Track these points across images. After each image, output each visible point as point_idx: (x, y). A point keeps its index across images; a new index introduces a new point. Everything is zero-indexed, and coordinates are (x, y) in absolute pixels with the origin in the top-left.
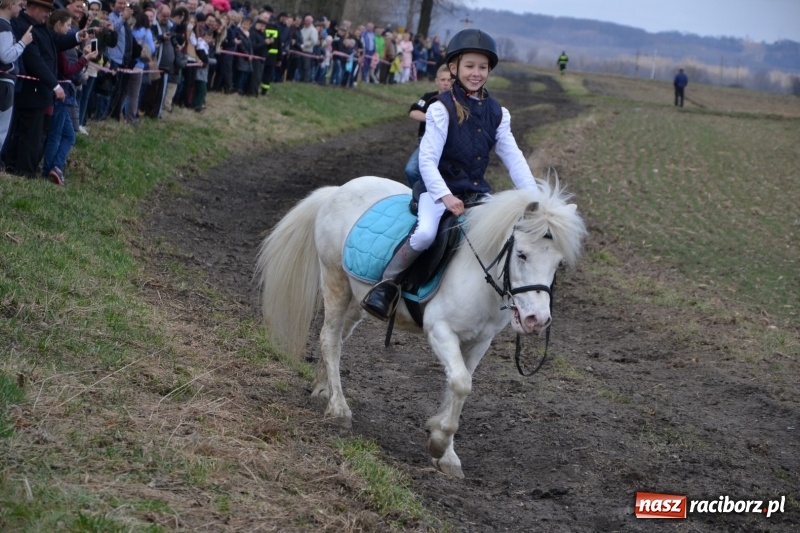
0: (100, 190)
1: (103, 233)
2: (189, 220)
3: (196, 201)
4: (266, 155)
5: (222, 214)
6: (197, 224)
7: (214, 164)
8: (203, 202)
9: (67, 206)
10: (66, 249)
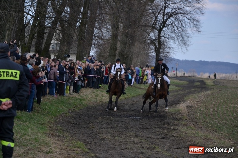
0: (43, 114)
1: (41, 124)
2: (69, 122)
3: (73, 117)
4: (99, 105)
5: (80, 121)
6: (72, 123)
7: (81, 108)
8: (75, 118)
9: (32, 118)
10: (27, 126)
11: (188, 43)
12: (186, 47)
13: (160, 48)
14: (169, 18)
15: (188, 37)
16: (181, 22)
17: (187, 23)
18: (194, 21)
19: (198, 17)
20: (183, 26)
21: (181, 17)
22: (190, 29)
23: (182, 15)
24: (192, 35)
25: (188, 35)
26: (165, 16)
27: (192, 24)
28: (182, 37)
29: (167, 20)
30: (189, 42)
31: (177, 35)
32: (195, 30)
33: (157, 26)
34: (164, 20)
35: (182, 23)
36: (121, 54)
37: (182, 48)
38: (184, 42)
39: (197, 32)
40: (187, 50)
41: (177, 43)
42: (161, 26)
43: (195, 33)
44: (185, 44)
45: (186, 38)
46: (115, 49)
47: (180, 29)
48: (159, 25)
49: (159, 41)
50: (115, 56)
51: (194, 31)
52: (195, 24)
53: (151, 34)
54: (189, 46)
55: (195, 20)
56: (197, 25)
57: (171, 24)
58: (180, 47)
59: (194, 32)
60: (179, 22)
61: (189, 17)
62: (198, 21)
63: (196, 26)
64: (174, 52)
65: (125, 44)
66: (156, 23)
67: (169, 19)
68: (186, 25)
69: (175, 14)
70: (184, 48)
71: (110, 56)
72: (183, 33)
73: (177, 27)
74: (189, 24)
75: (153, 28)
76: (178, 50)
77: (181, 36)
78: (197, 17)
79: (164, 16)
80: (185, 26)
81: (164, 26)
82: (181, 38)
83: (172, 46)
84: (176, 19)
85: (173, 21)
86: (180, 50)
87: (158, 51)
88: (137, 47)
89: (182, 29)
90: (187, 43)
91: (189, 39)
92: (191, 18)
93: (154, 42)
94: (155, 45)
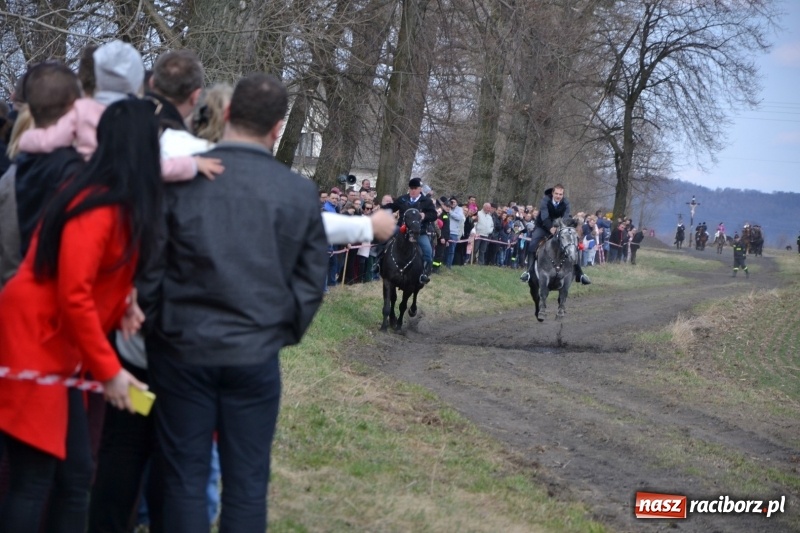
11: (718, 139)
12: (713, 151)
13: (631, 154)
14: (659, 59)
15: (720, 119)
16: (696, 73)
17: (715, 77)
18: (737, 70)
19: (749, 58)
20: (704, 87)
21: (696, 58)
22: (723, 95)
23: (701, 50)
24: (729, 114)
25: (719, 114)
26: (648, 54)
27: (733, 79)
28: (700, 121)
29: (653, 65)
30: (721, 136)
31: (684, 115)
32: (741, 97)
33: (621, 85)
34: (642, 65)
35: (700, 74)
36: (507, 172)
37: (699, 154)
38: (705, 137)
39: (748, 104)
40: (714, 160)
41: (684, 137)
42: (634, 84)
43: (741, 107)
44: (709, 142)
45: (711, 124)
46: (490, 156)
47: (693, 96)
48: (627, 82)
49: (628, 133)
50: (488, 177)
51: (738, 100)
52: (742, 79)
53: (603, 111)
54: (720, 148)
55: (739, 67)
56: (747, 83)
57: (667, 79)
58: (692, 151)
59: (737, 105)
60: (692, 72)
61: (723, 57)
62: (751, 71)
63: (743, 86)
65: (523, 139)
66: (618, 75)
67: (658, 65)
68: (711, 82)
69: (680, 48)
70: (705, 156)
71: (473, 176)
72: (702, 108)
73: (684, 89)
74: (720, 81)
75: (610, 89)
77: (697, 115)
78: (746, 56)
79: (643, 53)
80: (708, 87)
81: (643, 86)
82: (696, 124)
83: (668, 149)
84: (682, 63)
85: (671, 69)
86: (693, 159)
87: (623, 160)
88: (558, 151)
89: (700, 96)
90: (715, 138)
91: (722, 126)
92: (728, 62)
93: (613, 134)
94: (615, 146)
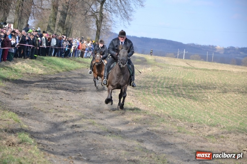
12: (129, 21)
13: (102, 21)
15: (132, 11)
24: (135, 9)
25: (131, 9)
30: (132, 16)
31: (120, 9)
32: (139, 4)
36: (60, 25)
37: (124, 22)
38: (127, 16)
39: (141, 6)
40: (129, 24)
41: (119, 16)
43: (139, 7)
45: (128, 12)
46: (54, 20)
47: (123, 2)
49: (101, 14)
50: (54, 26)
53: (93, 6)
54: (131, 20)
58: (122, 20)
59: (137, 6)
64: (116, 26)
65: (66, 14)
70: (126, 23)
71: (49, 26)
72: (126, 7)
73: (120, 0)
76: (120, 24)
77: (124, 9)
82: (124, 12)
83: (114, 20)
86: (122, 24)
87: (99, 23)
88: (77, 19)
89: (125, 3)
90: (130, 17)
93: (96, 14)
94: (96, 18)
